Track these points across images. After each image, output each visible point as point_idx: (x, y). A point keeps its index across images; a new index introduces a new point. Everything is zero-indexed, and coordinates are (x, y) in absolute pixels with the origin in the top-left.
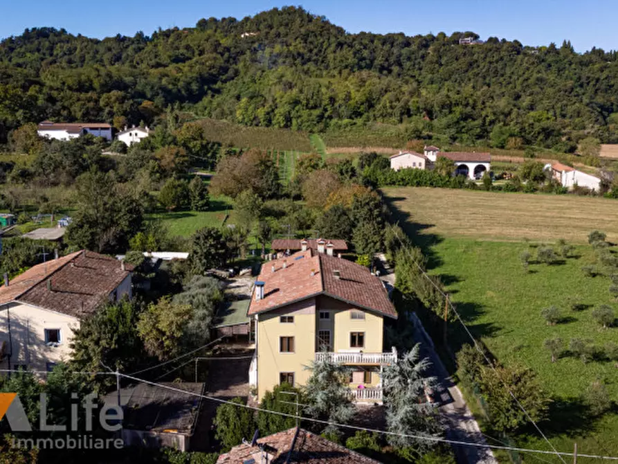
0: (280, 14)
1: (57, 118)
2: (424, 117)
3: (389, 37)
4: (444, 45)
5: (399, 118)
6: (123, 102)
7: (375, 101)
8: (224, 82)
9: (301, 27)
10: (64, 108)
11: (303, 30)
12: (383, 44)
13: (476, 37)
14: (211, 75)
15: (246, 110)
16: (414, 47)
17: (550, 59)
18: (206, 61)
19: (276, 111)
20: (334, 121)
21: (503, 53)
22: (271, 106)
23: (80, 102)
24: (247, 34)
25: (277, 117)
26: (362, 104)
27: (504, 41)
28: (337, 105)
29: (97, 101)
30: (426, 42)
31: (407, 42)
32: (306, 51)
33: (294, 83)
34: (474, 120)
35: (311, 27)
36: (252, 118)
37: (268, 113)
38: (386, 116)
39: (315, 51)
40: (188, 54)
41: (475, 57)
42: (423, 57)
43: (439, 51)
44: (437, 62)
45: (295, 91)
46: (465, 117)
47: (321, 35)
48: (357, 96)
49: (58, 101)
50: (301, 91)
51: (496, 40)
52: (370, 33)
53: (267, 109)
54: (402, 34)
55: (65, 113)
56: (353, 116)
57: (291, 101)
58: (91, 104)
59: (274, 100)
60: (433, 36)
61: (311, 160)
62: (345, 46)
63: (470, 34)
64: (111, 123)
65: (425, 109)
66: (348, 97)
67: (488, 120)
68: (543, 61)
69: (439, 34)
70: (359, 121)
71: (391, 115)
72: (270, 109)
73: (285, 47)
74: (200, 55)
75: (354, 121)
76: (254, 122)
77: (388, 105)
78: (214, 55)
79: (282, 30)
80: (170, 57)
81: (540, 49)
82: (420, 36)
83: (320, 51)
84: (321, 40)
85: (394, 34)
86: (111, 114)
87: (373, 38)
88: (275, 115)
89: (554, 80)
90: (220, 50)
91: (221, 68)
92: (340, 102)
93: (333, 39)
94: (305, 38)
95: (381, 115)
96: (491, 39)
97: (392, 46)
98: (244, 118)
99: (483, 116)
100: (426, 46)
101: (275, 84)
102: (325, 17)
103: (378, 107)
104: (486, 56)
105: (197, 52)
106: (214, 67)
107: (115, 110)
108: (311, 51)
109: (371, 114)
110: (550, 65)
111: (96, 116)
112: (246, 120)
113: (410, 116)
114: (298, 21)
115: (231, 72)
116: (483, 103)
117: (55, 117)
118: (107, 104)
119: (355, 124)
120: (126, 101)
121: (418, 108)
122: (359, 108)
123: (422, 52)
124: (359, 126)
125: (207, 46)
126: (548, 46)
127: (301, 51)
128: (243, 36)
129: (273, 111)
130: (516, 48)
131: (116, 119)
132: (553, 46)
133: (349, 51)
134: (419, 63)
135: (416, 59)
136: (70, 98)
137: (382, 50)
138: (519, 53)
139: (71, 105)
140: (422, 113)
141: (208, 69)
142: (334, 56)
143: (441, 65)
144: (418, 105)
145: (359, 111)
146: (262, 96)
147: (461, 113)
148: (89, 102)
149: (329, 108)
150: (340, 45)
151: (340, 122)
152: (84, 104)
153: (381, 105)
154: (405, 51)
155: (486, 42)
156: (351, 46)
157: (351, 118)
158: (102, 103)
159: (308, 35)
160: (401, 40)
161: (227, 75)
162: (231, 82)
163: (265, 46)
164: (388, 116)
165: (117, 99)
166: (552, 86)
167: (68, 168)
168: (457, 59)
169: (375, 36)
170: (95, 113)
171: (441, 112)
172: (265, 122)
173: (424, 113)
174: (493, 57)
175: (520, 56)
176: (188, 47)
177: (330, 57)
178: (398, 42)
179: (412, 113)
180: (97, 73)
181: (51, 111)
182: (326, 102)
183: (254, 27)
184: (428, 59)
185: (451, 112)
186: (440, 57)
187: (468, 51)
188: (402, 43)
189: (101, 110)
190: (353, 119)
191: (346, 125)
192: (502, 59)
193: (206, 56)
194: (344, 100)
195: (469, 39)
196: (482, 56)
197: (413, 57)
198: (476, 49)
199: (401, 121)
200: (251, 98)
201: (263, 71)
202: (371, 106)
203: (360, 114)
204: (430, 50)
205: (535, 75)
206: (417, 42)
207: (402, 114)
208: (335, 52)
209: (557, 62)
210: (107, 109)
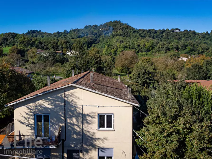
0: (113, 23)
1: (42, 49)
2: (175, 51)
3: (150, 30)
4: (169, 32)
5: (165, 51)
6: (66, 44)
7: (155, 46)
8: (96, 44)
9: (120, 27)
10: (45, 46)
11: (121, 27)
12: (148, 32)
13: (180, 30)
14: (91, 41)
15: (107, 50)
16: (158, 33)
17: (207, 36)
18: (89, 37)
19: (118, 50)
20: (140, 53)
21: (190, 35)
22: (116, 49)
23: (51, 44)
24: (102, 29)
25: (118, 52)
26: (150, 47)
27: (190, 31)
28: (140, 47)
29: (57, 43)
30: (162, 32)
31: (156, 32)
32: (123, 34)
33: (124, 41)
34: (195, 51)
35: (124, 26)
36: (109, 53)
37: (115, 51)
38: (159, 51)
39: (126, 34)
40: (83, 35)
41: (181, 36)
42: (162, 37)
43: (167, 35)
44: (167, 38)
45: (125, 43)
46: (192, 50)
47: (128, 29)
48: (148, 44)
49: (43, 43)
50: (126, 43)
51: (187, 30)
52: (143, 29)
53: (114, 49)
54: (154, 29)
55: (45, 47)
56: (147, 51)
57: (124, 47)
58: (55, 44)
59: (117, 47)
60: (164, 30)
61: (146, 60)
62: (136, 32)
63: (178, 29)
64: (62, 51)
65: (175, 48)
66: (145, 45)
67: (200, 51)
68: (205, 37)
69: (166, 29)
70: (150, 53)
71: (162, 50)
72: (115, 50)
73: (116, 33)
74: (87, 36)
75: (147, 53)
76: (110, 54)
77: (161, 47)
78: (92, 35)
79: (114, 27)
80: (77, 36)
81: (203, 33)
82: (160, 30)
83: (128, 34)
84: (128, 30)
85: (151, 29)
86: (62, 48)
87: (144, 31)
88: (117, 52)
89: (210, 43)
90: (94, 34)
91: (94, 39)
92: (142, 46)
93: (132, 30)
94: (122, 29)
95: (158, 51)
96: (185, 30)
97: (151, 33)
98: (106, 53)
99: (198, 50)
100: (162, 33)
101: (116, 42)
102: (127, 24)
103: (156, 48)
104: (184, 36)
105: (86, 35)
106: (92, 39)
107: (63, 46)
108: (124, 34)
109: (154, 50)
110: (207, 39)
111: (57, 48)
112: (107, 54)
113: (169, 50)
114: (119, 25)
115: (97, 41)
116: (197, 46)
117: (42, 48)
118: (61, 45)
119: (148, 54)
120: (68, 43)
121: (173, 48)
122: (149, 48)
123: (161, 35)
124: (150, 55)
125: (89, 33)
126: (206, 32)
127: (122, 34)
128: (101, 30)
129: (117, 50)
130: (195, 33)
131: (64, 49)
132: (207, 32)
133: (138, 34)
134: (161, 39)
135: (159, 37)
136: (47, 42)
137: (147, 34)
138: (196, 35)
139: (48, 45)
140: (174, 49)
141: (90, 40)
142: (133, 36)
143: (168, 39)
144: (172, 46)
145: (149, 49)
146: (112, 46)
147: (190, 49)
148: (54, 43)
149: (137, 49)
150: (134, 32)
151: (142, 54)
152: (52, 44)
153: (157, 47)
154: (155, 35)
155: (184, 31)
156: (138, 32)
157: (146, 52)
158: (59, 44)
159: (123, 29)
160: (153, 31)
161: (96, 42)
162: (98, 44)
163: (109, 32)
164: (160, 51)
165: (64, 42)
166: (210, 45)
167: (50, 61)
168: (174, 37)
169: (144, 30)
170: (56, 47)
171: (182, 48)
172: (114, 54)
173: (175, 49)
174: (187, 36)
175: (197, 35)
176: (82, 33)
177: (131, 36)
178: (152, 32)
179: (170, 49)
180: (54, 39)
181: (40, 46)
182: (137, 47)
183: (104, 27)
184: (164, 37)
185: (186, 48)
186: (168, 36)
187: (177, 34)
188: (154, 32)
189: (58, 46)
190: (147, 52)
191: (145, 55)
192: (190, 36)
193: (89, 36)
194: (143, 46)
195: (177, 30)
196: (183, 35)
197: (158, 37)
198: (180, 34)
199: (166, 53)
200: (108, 46)
201: (110, 39)
202: (153, 48)
203: (150, 51)
204: (164, 34)
205: (203, 42)
206: (159, 32)
207: (166, 50)
208: (133, 34)
209: (209, 37)
210: (61, 46)
